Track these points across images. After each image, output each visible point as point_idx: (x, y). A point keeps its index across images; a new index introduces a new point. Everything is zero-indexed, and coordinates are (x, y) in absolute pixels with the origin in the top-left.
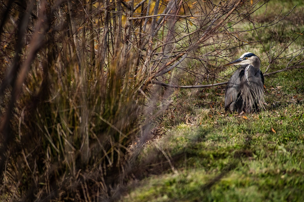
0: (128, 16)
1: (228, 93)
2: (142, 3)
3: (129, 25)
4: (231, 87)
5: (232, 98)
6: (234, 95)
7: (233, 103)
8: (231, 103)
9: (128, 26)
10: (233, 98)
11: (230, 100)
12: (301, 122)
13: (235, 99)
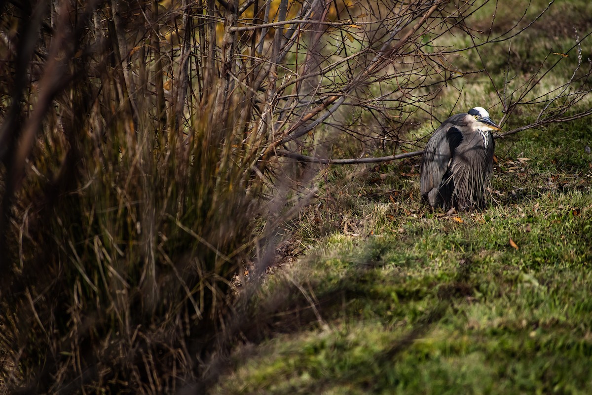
0: (228, 25)
1: (425, 172)
3: (231, 41)
4: (431, 160)
6: (436, 176)
7: (434, 190)
8: (432, 189)
9: (229, 44)
10: (435, 180)
11: (430, 185)
12: (567, 227)
13: (438, 183)
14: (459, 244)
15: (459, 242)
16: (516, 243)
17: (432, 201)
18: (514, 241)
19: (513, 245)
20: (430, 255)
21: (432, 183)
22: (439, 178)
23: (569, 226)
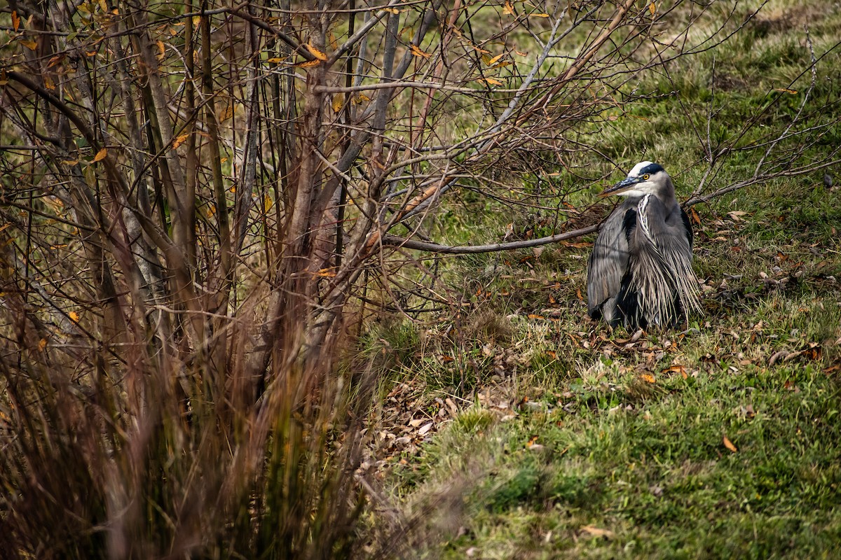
0: (312, 84)
1: (595, 274)
2: (348, 45)
3: (317, 106)
4: (603, 257)
5: (608, 288)
6: (611, 278)
7: (611, 301)
8: (607, 300)
9: (314, 111)
10: (610, 286)
11: (603, 294)
12: (804, 407)
13: (615, 290)
14: (652, 448)
15: (652, 445)
16: (732, 441)
17: (609, 316)
18: (729, 439)
19: (729, 445)
20: (611, 474)
21: (606, 290)
22: (616, 282)
23: (807, 406)
